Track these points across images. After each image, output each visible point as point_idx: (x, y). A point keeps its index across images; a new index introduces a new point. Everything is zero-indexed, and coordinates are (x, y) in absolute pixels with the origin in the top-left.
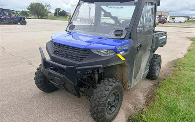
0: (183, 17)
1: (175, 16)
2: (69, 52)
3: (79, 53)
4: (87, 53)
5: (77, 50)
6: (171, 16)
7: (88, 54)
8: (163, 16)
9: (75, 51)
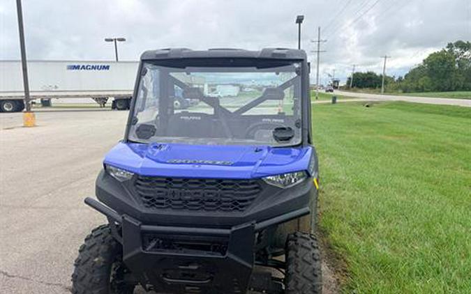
0: (230, 86)
1: (215, 83)
2: (209, 194)
3: (238, 192)
4: (256, 188)
5: (232, 184)
6: (210, 83)
7: (257, 190)
8: (196, 84)
9: (224, 189)
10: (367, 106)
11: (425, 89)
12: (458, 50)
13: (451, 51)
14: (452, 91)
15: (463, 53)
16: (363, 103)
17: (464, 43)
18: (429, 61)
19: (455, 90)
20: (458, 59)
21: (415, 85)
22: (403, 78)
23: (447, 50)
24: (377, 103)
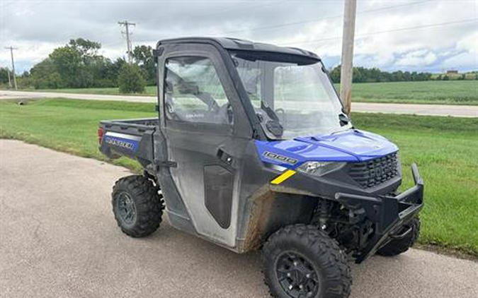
10: (21, 104)
11: (59, 85)
12: (81, 47)
13: (74, 48)
14: (84, 87)
15: (85, 50)
16: (16, 101)
17: (85, 42)
18: (56, 57)
19: (87, 87)
20: (82, 56)
21: (45, 81)
22: (29, 73)
23: (70, 46)
24: (30, 100)
